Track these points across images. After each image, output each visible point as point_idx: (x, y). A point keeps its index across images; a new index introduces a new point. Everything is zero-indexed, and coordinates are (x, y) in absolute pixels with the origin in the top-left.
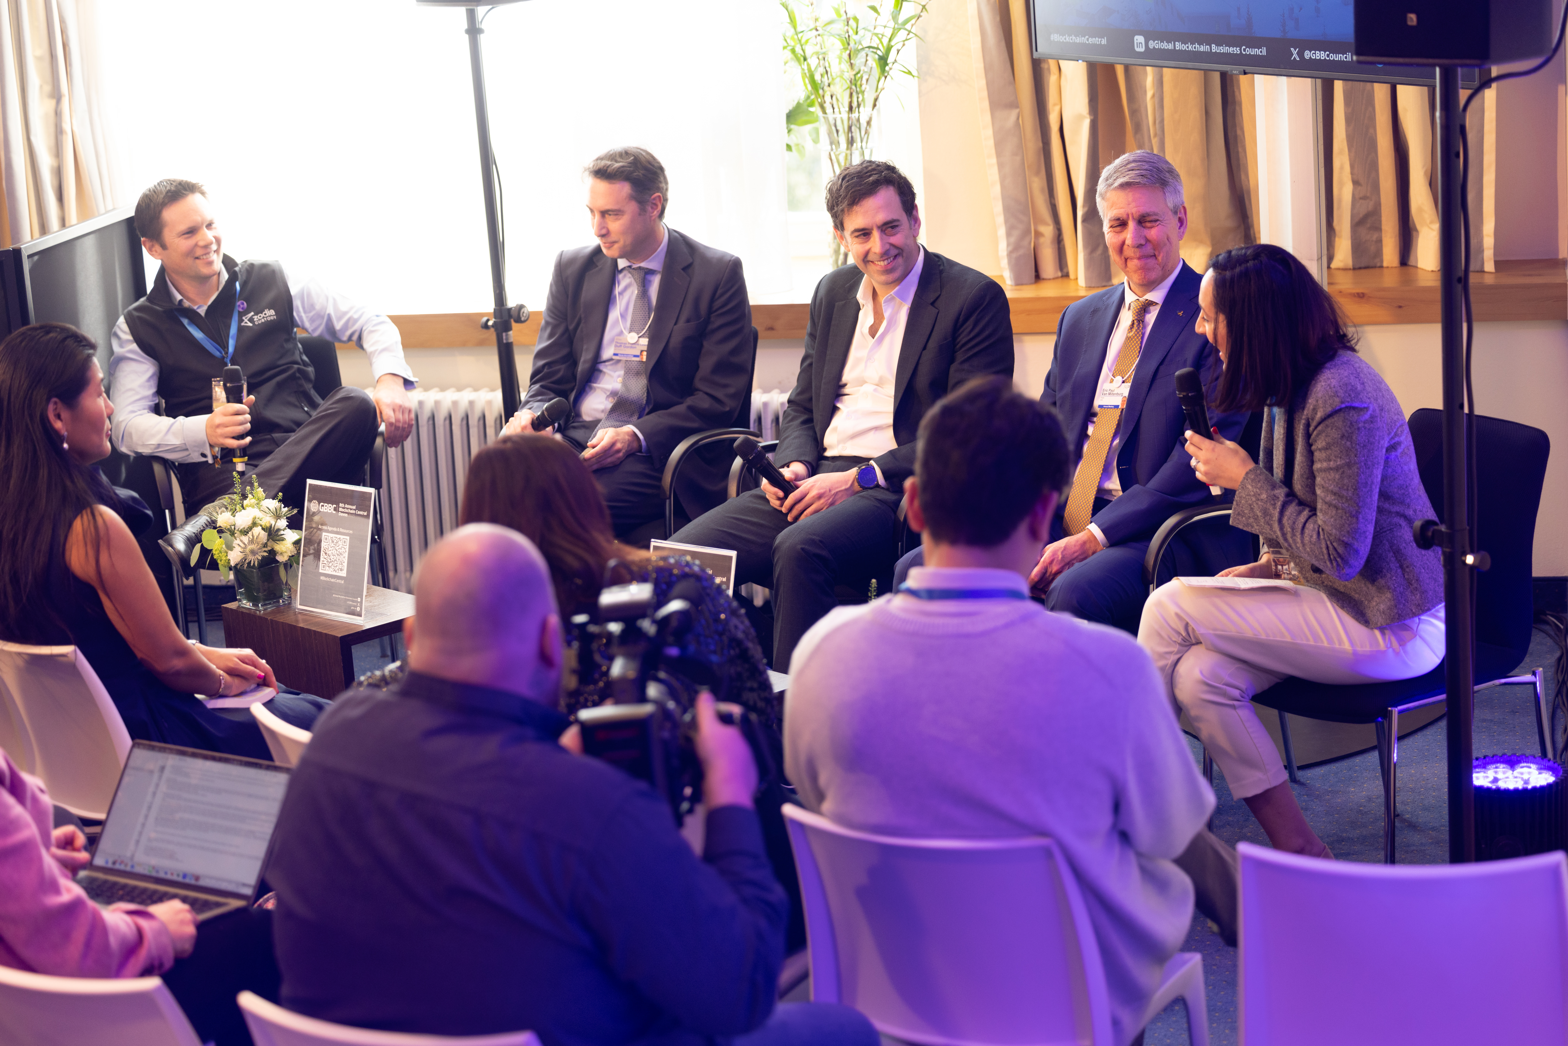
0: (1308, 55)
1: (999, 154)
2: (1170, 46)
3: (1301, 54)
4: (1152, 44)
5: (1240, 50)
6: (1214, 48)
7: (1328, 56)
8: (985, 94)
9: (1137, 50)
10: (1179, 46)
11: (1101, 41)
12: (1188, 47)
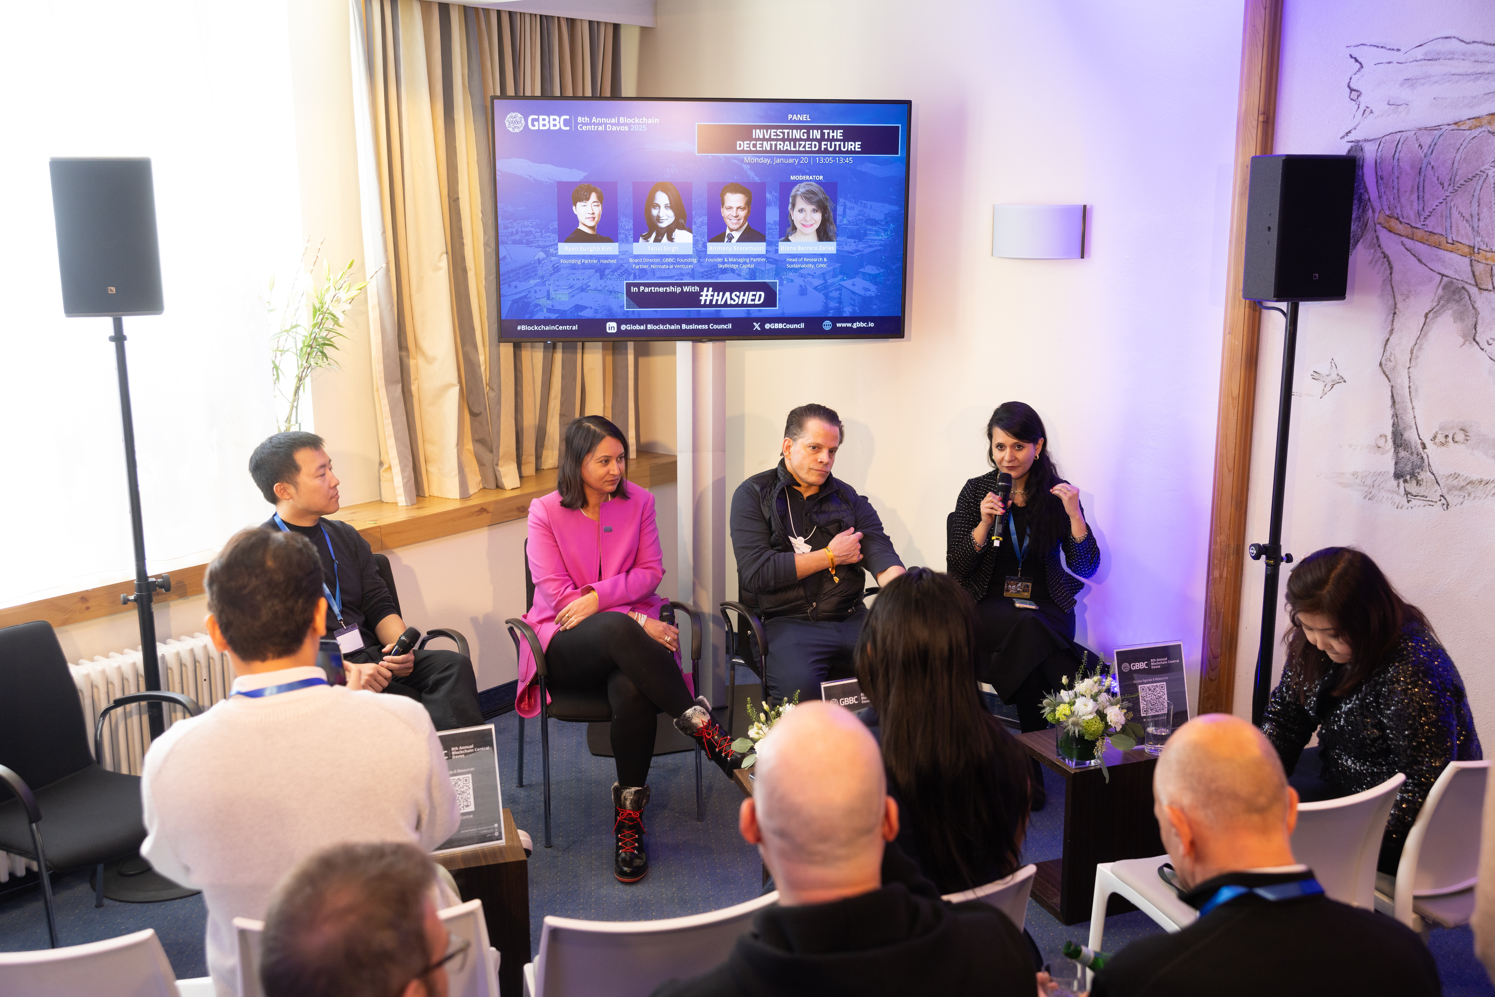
0: (767, 326)
1: (393, 416)
2: (642, 328)
3: (761, 326)
4: (623, 327)
5: (709, 326)
6: (684, 326)
7: (785, 326)
8: (382, 374)
9: (608, 331)
10: (650, 327)
11: (572, 328)
12: (659, 327)
